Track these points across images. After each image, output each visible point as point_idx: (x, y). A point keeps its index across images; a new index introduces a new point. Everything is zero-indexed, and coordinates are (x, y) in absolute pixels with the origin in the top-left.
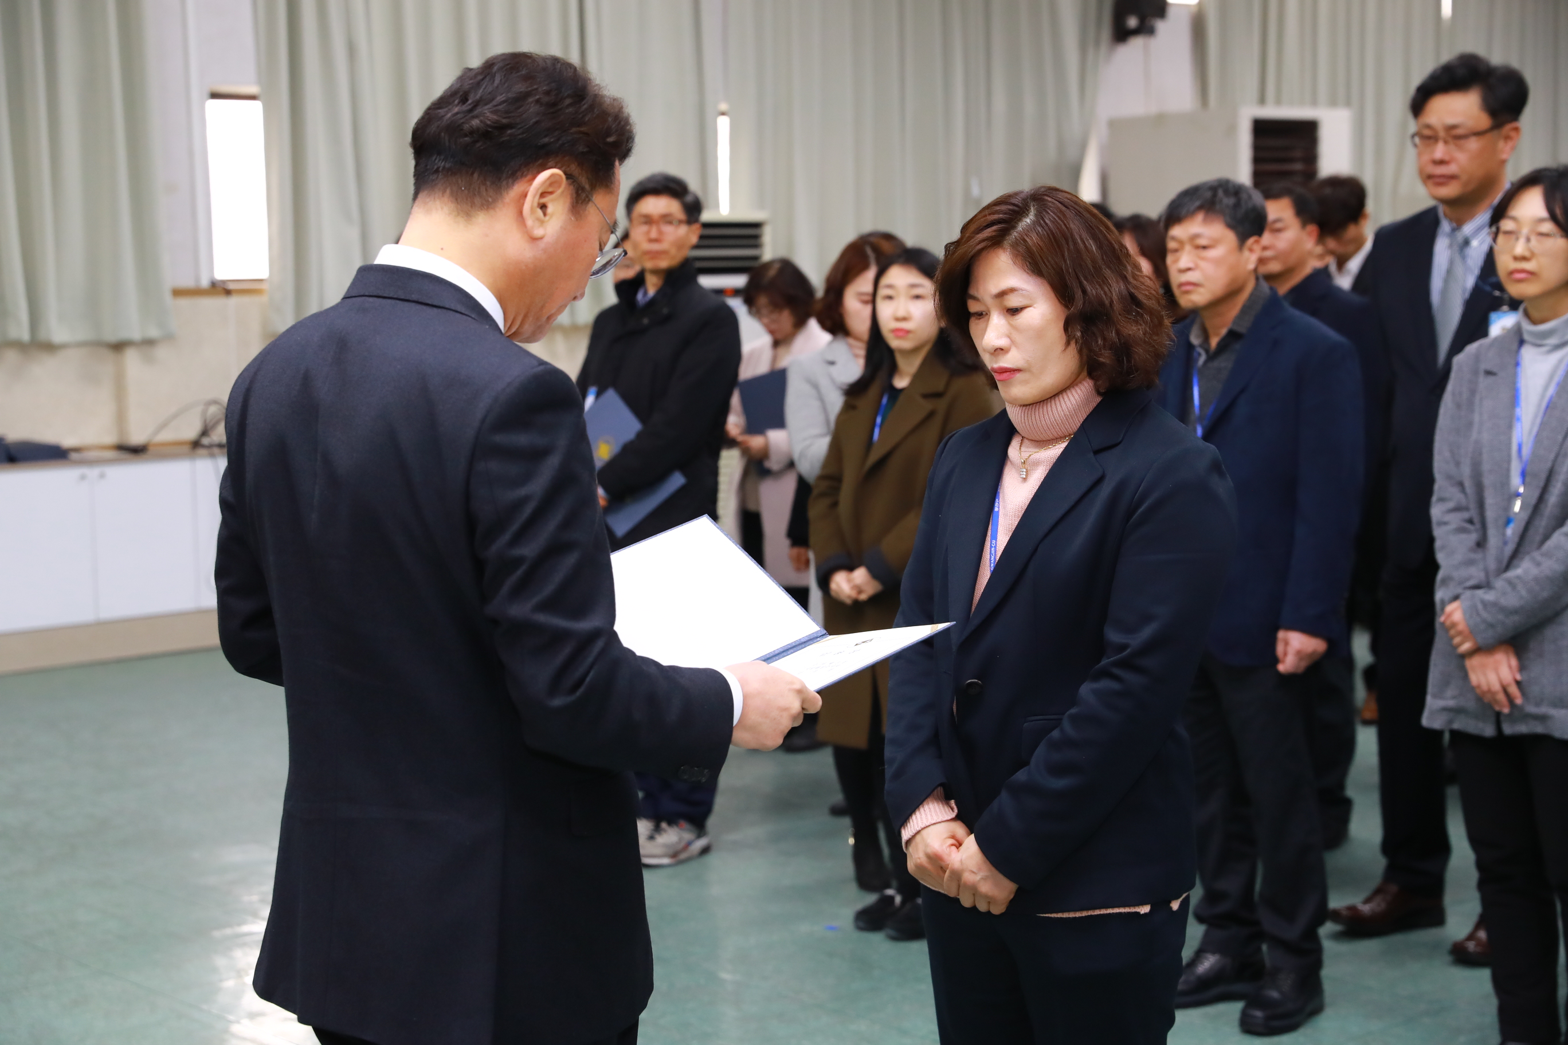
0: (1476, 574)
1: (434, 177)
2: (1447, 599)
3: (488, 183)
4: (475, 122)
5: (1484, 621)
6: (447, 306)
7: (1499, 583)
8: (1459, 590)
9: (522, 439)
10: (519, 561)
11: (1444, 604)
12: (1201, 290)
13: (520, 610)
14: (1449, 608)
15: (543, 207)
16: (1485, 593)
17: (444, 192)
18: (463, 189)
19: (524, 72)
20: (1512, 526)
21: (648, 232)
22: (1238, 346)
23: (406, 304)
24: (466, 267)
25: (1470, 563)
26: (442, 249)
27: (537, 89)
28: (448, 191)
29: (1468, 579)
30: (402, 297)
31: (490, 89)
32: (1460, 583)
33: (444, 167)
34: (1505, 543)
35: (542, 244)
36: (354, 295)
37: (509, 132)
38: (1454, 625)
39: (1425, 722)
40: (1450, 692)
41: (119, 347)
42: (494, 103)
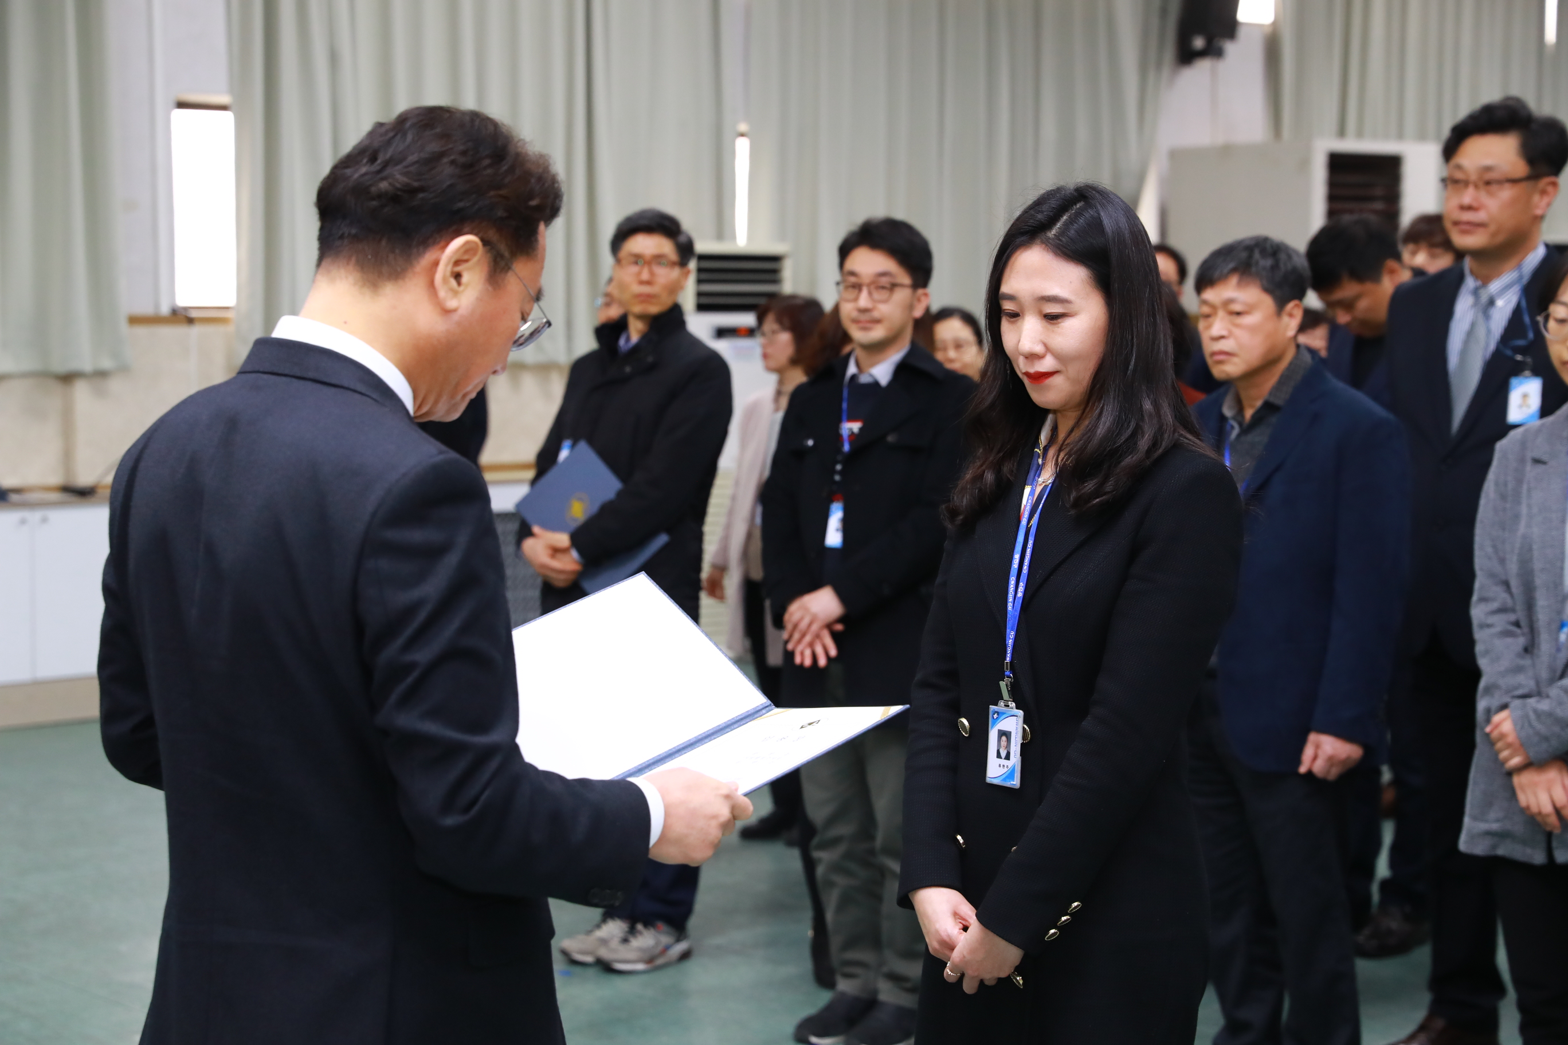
0: (1525, 681)
1: (338, 243)
2: (1493, 708)
3: (397, 251)
4: (384, 185)
5: (1538, 733)
6: (346, 384)
7: (1554, 691)
8: (1506, 699)
9: (417, 536)
10: (412, 666)
11: (1489, 713)
12: (1235, 360)
13: (410, 720)
14: (1497, 718)
15: (458, 276)
16: (1538, 702)
17: (349, 258)
18: (370, 257)
19: (438, 130)
20: (1565, 630)
21: (639, 274)
22: (1274, 419)
23: (302, 382)
24: (370, 343)
25: (1518, 670)
26: (345, 323)
27: (452, 149)
28: (354, 259)
29: (1516, 688)
30: (299, 374)
31: (401, 147)
32: (1508, 691)
33: (349, 234)
34: (1558, 650)
35: (455, 317)
36: (248, 370)
37: (421, 195)
38: (1502, 736)
39: (1463, 845)
40: (1493, 815)
41: (68, 378)
42: (405, 164)
